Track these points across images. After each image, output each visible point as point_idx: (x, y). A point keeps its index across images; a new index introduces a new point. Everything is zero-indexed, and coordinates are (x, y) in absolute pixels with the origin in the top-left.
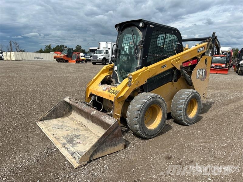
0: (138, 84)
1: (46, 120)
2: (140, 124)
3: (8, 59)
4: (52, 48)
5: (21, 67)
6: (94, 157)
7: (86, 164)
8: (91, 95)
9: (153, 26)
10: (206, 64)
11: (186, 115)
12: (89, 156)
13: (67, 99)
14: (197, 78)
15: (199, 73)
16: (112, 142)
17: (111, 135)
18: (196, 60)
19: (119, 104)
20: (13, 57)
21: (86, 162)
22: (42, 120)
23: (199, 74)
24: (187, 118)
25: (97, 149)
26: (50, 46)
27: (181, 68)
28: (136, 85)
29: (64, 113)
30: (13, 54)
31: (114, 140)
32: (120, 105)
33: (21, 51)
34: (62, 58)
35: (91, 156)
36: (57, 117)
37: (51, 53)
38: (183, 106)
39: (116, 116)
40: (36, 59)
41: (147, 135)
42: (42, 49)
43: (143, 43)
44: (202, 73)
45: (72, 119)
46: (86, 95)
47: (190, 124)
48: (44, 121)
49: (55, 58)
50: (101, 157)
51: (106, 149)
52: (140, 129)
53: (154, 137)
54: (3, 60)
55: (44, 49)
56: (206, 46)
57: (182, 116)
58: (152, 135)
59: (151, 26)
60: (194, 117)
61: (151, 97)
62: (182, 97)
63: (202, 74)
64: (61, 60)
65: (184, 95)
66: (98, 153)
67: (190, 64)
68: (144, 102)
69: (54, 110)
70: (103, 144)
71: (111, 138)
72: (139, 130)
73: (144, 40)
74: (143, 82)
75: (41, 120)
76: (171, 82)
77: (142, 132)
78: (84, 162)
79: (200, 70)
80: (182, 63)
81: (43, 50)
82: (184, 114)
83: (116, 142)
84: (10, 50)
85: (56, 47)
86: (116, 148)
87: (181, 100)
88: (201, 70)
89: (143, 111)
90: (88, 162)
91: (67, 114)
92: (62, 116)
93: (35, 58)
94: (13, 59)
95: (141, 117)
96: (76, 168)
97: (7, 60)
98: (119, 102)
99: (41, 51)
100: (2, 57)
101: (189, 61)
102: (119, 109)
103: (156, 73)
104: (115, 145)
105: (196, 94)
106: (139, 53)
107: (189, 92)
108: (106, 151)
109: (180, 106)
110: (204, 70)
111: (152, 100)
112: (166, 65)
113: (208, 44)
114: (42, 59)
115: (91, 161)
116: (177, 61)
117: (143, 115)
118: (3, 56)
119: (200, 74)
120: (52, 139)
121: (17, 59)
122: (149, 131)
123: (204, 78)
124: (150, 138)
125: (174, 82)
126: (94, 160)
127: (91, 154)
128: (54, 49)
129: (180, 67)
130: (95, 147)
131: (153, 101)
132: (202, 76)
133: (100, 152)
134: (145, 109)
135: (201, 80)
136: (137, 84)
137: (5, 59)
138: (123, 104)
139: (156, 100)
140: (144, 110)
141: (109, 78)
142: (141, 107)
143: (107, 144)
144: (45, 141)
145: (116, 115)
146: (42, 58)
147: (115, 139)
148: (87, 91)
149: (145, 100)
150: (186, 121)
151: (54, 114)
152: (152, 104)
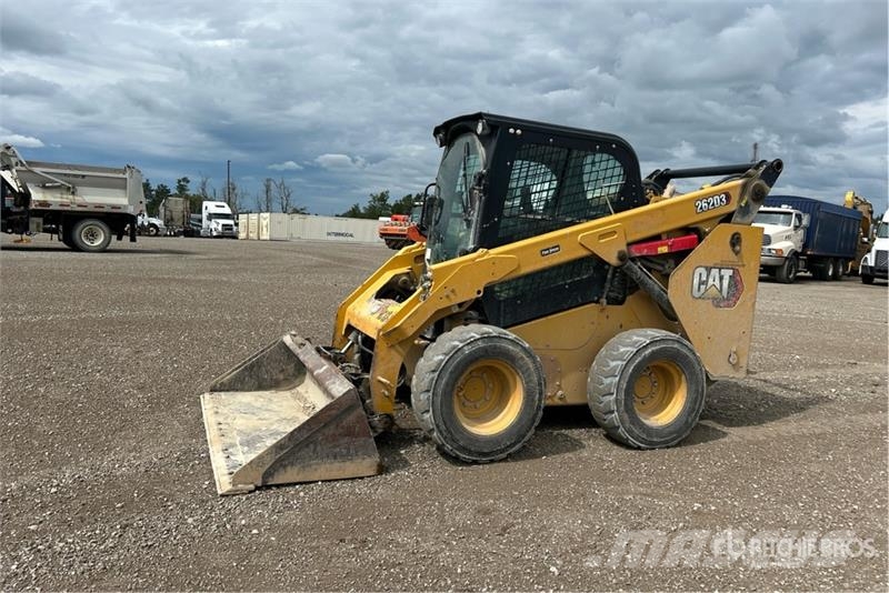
0: (452, 296)
1: (228, 391)
2: (438, 412)
3: (251, 235)
4: (391, 202)
5: (267, 258)
6: (279, 479)
7: (250, 492)
8: (350, 329)
9: (519, 132)
10: (737, 253)
11: (629, 410)
12: (262, 470)
13: (287, 339)
14: (696, 294)
15: (704, 278)
16: (335, 447)
17: (332, 427)
18: (691, 235)
19: (393, 352)
20: (265, 229)
21: (252, 487)
22: (216, 391)
23: (701, 283)
24: (635, 421)
25: (287, 456)
26: (383, 198)
27: (622, 257)
28: (444, 299)
29: (281, 377)
30: (265, 219)
31: (342, 442)
32: (396, 354)
33: (296, 211)
34: (404, 236)
35: (268, 474)
36: (260, 387)
37: (381, 219)
38: (617, 379)
39: (380, 384)
40: (333, 238)
41: (464, 449)
42: (357, 207)
43: (483, 182)
44: (719, 280)
45: (299, 397)
46: (336, 329)
47: (652, 446)
48: (222, 394)
49: (382, 235)
50: (301, 483)
51: (317, 464)
52: (438, 426)
53: (492, 461)
54: (235, 237)
55: (364, 205)
56: (738, 191)
57: (612, 412)
58: (485, 455)
59: (512, 131)
60: (668, 426)
61: (478, 337)
62: (618, 350)
63: (717, 283)
64: (399, 241)
65: (627, 346)
66: (289, 468)
67: (664, 250)
68: (454, 347)
69: (252, 366)
70: (307, 446)
71: (334, 435)
72: (433, 429)
73: (488, 171)
74: (470, 293)
75: (213, 390)
76: (597, 302)
77: (445, 438)
78: (245, 484)
79: (709, 270)
80: (625, 244)
81: (362, 211)
82: (622, 408)
83: (349, 449)
84: (264, 207)
85: (404, 200)
86: (350, 468)
87: (613, 361)
88: (715, 272)
89: (447, 375)
90: (257, 488)
91: (291, 383)
92: (274, 385)
93: (329, 234)
94: (265, 236)
95: (440, 391)
96: (222, 496)
97: (247, 238)
98: (392, 346)
99: (354, 213)
100: (235, 228)
101: (664, 237)
102: (391, 365)
103: (519, 266)
104: (346, 456)
105: (676, 346)
106: (473, 209)
107: (645, 336)
108: (316, 470)
109: (608, 381)
110: (727, 273)
111: (480, 344)
112: (558, 246)
113: (744, 186)
114: (350, 239)
115: (265, 487)
116: (602, 236)
117: (447, 384)
118: (237, 224)
119: (711, 282)
120: (211, 433)
121: (275, 236)
122: (469, 439)
123: (728, 299)
124: (475, 462)
125: (608, 303)
126: (278, 486)
127: (267, 467)
128: (396, 205)
129: (616, 255)
130: (282, 449)
131: (485, 350)
132: (721, 291)
133: (296, 469)
134: (456, 368)
135: (718, 306)
136: (447, 296)
137: (242, 235)
138: (404, 353)
139: (495, 347)
140: (451, 372)
141: (405, 282)
142: (442, 361)
143: (319, 448)
144: (192, 436)
145: (380, 381)
146: (351, 236)
147: (346, 439)
148: (339, 316)
149: (456, 343)
150: (630, 432)
151: (251, 377)
152: (482, 356)
